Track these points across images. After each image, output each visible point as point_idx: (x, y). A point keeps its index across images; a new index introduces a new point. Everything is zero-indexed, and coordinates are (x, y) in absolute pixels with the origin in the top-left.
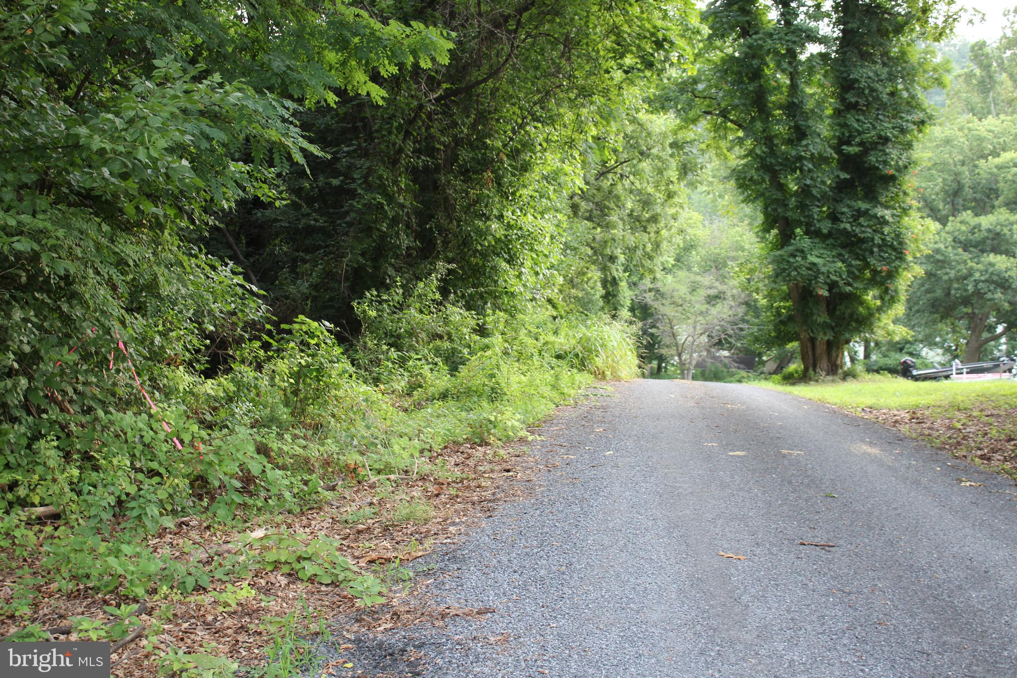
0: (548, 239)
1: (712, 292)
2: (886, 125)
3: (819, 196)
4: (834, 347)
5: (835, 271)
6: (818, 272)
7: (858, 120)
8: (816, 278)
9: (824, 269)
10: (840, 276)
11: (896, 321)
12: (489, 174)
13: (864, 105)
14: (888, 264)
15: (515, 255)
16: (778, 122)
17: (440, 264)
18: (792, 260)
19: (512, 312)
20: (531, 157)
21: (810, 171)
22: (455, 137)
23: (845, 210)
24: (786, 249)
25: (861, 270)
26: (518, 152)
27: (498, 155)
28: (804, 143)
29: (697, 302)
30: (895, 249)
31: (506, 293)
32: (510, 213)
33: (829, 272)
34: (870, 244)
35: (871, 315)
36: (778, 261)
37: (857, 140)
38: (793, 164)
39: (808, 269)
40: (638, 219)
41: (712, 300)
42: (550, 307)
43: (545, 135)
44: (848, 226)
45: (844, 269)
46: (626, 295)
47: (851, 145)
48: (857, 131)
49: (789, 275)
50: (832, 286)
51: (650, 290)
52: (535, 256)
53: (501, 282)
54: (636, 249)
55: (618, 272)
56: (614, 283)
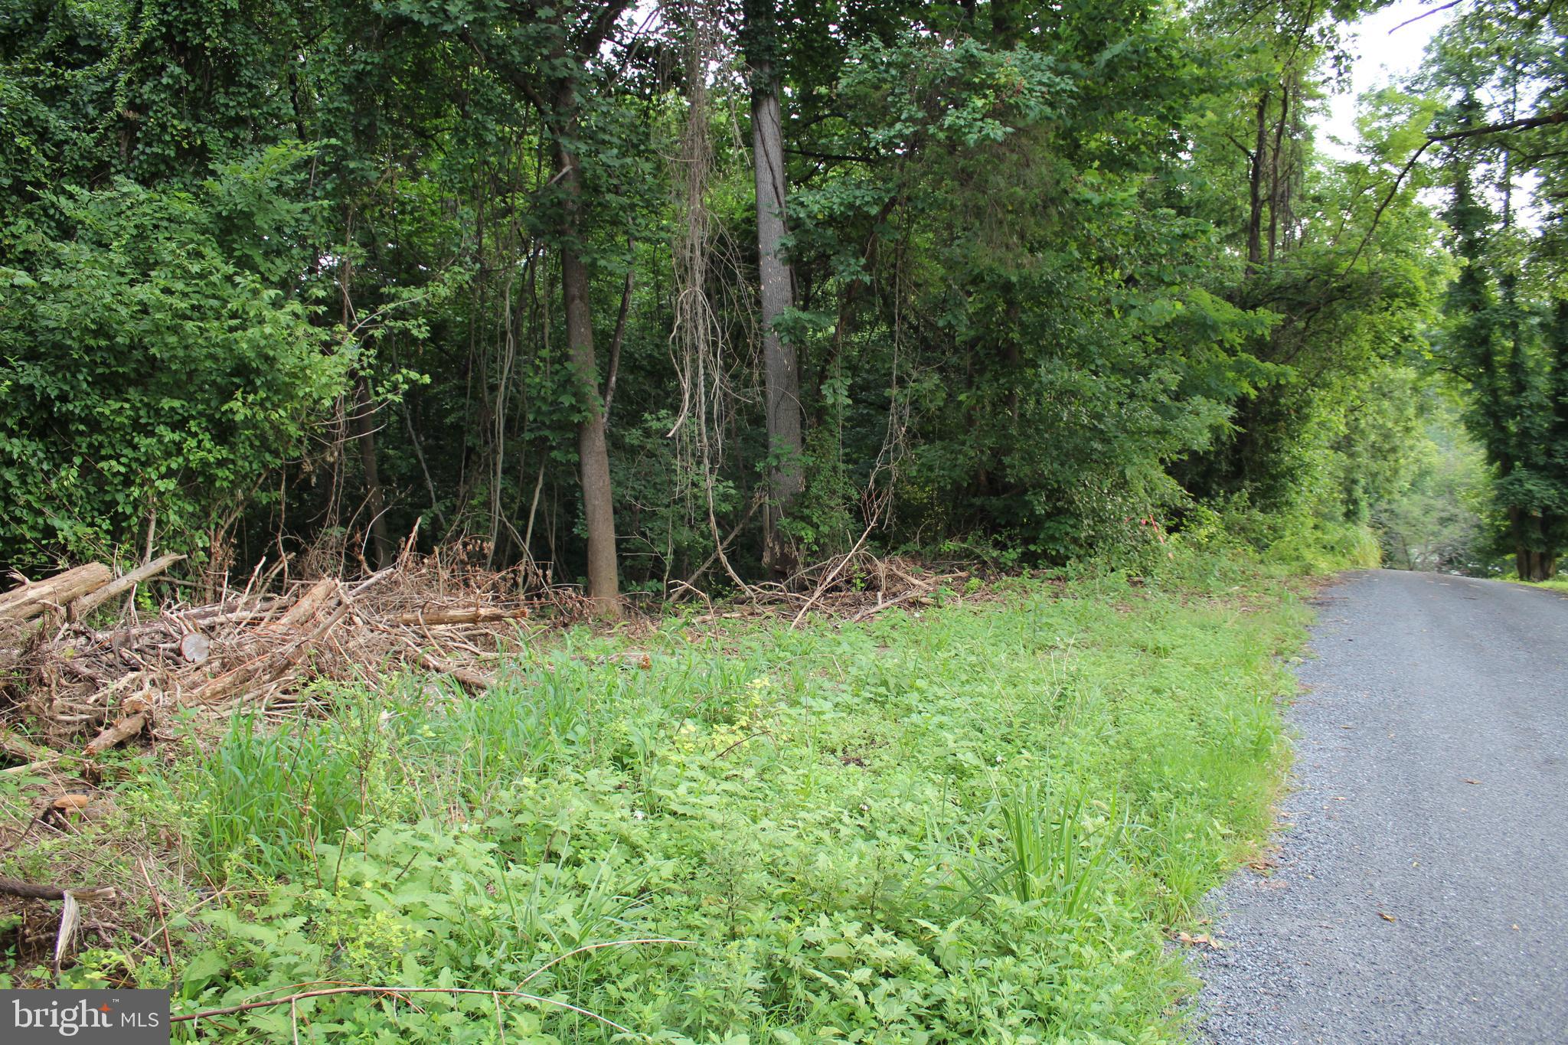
1: (1445, 515)
3: (1537, 436)
5: (1549, 497)
6: (1533, 497)
8: (1531, 501)
9: (1538, 495)
12: (1281, 423)
15: (1297, 478)
16: (1502, 377)
17: (1248, 483)
18: (1511, 487)
20: (1310, 411)
21: (1529, 416)
24: (1507, 478)
26: (1301, 408)
27: (1288, 410)
28: (1524, 394)
29: (1430, 523)
32: (1295, 449)
33: (1543, 497)
36: (1500, 487)
38: (1514, 411)
39: (1525, 494)
40: (1380, 450)
41: (1444, 521)
43: (1320, 396)
46: (1366, 512)
49: (1507, 499)
50: (1545, 509)
51: (1386, 511)
52: (1310, 479)
53: (1288, 495)
54: (1377, 474)
55: (1358, 492)
56: (1355, 502)
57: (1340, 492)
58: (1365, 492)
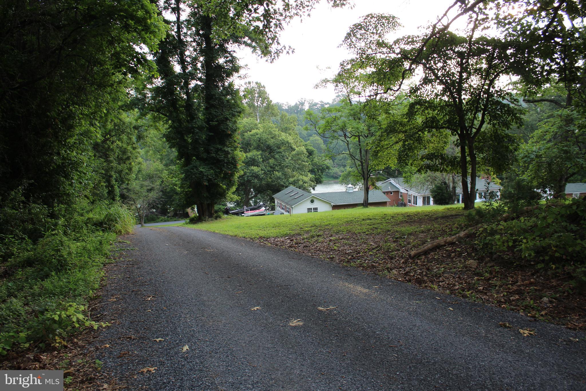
1: (149, 188)
2: (227, 113)
4: (211, 206)
5: (210, 174)
6: (203, 175)
7: (215, 111)
8: (203, 178)
9: (206, 174)
10: (212, 176)
11: (234, 193)
12: (50, 131)
13: (217, 105)
14: (231, 170)
15: (68, 174)
16: (182, 113)
17: (24, 181)
18: (192, 171)
19: (69, 203)
20: (73, 122)
21: (197, 133)
23: (212, 148)
24: (189, 166)
25: (220, 173)
26: (66, 119)
27: (54, 121)
28: (194, 121)
29: (144, 192)
30: (233, 164)
31: (65, 194)
32: (63, 151)
33: (208, 175)
34: (223, 162)
35: (225, 191)
36: (186, 172)
37: (216, 119)
38: (190, 131)
39: (199, 174)
40: (121, 159)
41: (150, 190)
42: (86, 199)
43: (80, 111)
44: (214, 155)
45: (213, 173)
46: (117, 191)
47: (213, 121)
48: (215, 115)
49: (192, 177)
50: (209, 180)
51: (125, 188)
52: (79, 174)
53: (61, 188)
54: (122, 171)
55: (113, 182)
56: (112, 187)
57: (105, 182)
58: (116, 181)
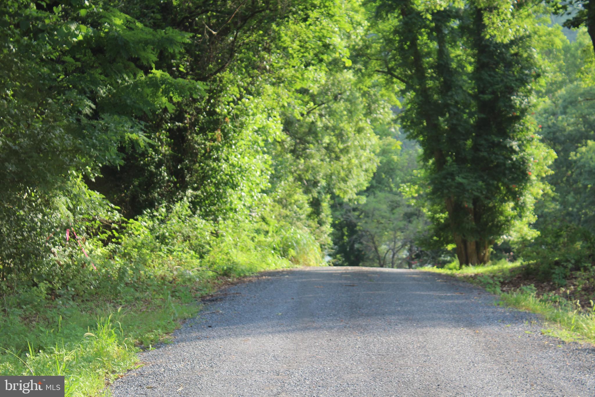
0: (259, 173)
2: (511, 78)
3: (464, 132)
4: (480, 247)
5: (477, 189)
6: (464, 189)
7: (490, 76)
8: (463, 194)
9: (468, 188)
10: (481, 193)
12: (218, 133)
13: (494, 64)
14: (517, 182)
15: (237, 184)
17: (189, 192)
18: (444, 181)
20: (246, 119)
22: (196, 109)
23: (483, 142)
24: (441, 172)
26: (237, 116)
27: (224, 119)
28: (450, 93)
29: (396, 219)
30: (521, 172)
31: (232, 209)
32: (233, 156)
33: (472, 190)
34: (503, 168)
36: (435, 182)
37: (490, 90)
38: (443, 109)
39: (457, 187)
41: (409, 217)
43: (255, 104)
44: (485, 154)
45: (484, 187)
47: (486, 94)
48: (490, 83)
50: (475, 200)
52: (250, 184)
53: (228, 202)
